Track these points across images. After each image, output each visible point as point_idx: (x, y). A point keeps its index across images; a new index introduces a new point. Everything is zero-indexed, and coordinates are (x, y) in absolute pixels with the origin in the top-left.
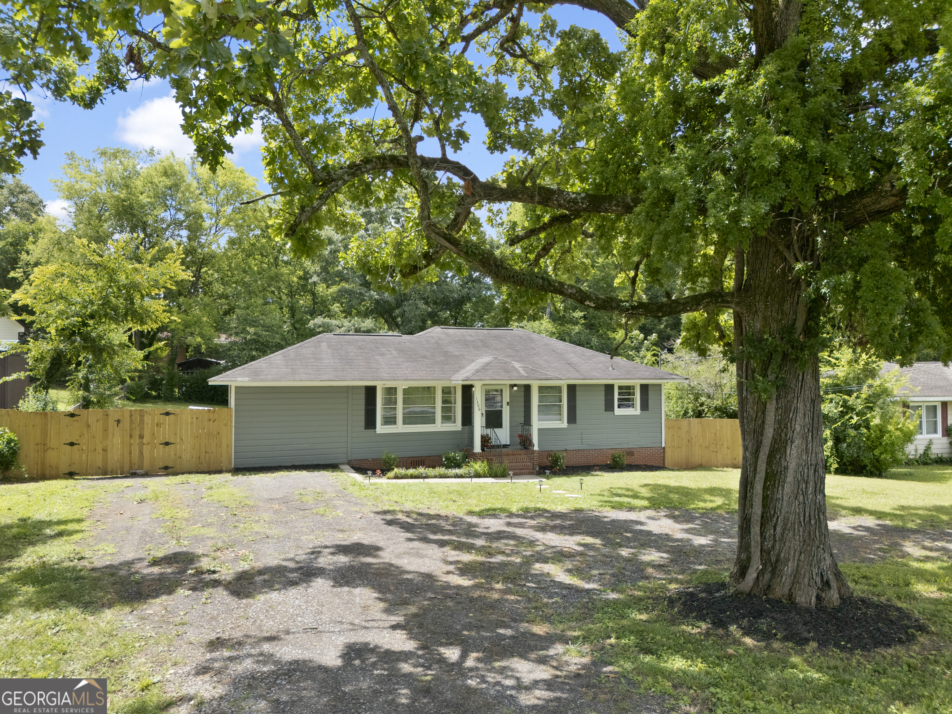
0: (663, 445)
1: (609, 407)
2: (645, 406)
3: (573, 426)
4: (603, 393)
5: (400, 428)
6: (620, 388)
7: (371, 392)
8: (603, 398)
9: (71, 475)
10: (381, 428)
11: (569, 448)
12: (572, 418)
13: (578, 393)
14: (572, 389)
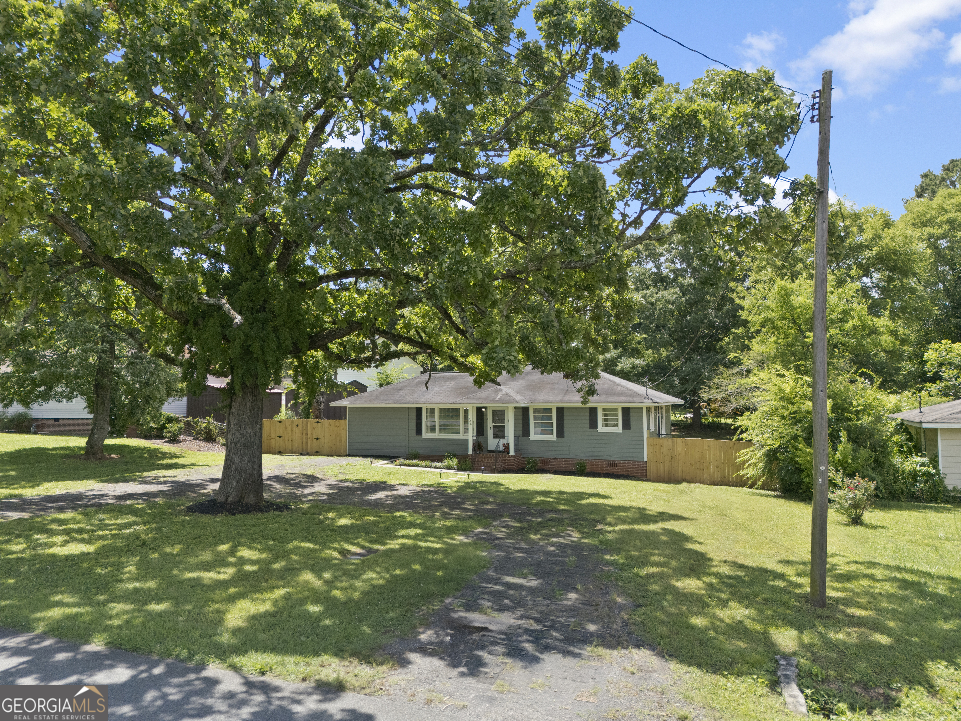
0: (645, 460)
1: (593, 424)
2: (626, 425)
3: (561, 440)
4: (588, 414)
5: (437, 435)
6: (604, 410)
7: (419, 411)
8: (588, 418)
9: (280, 453)
10: (426, 435)
11: (558, 457)
12: (561, 433)
13: (565, 414)
14: (560, 411)
